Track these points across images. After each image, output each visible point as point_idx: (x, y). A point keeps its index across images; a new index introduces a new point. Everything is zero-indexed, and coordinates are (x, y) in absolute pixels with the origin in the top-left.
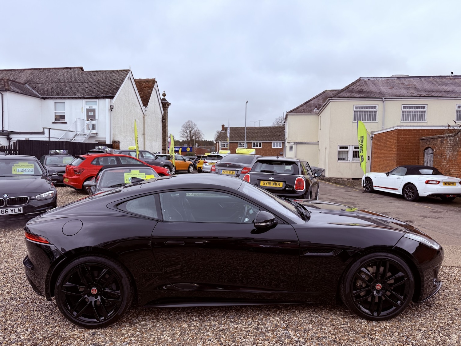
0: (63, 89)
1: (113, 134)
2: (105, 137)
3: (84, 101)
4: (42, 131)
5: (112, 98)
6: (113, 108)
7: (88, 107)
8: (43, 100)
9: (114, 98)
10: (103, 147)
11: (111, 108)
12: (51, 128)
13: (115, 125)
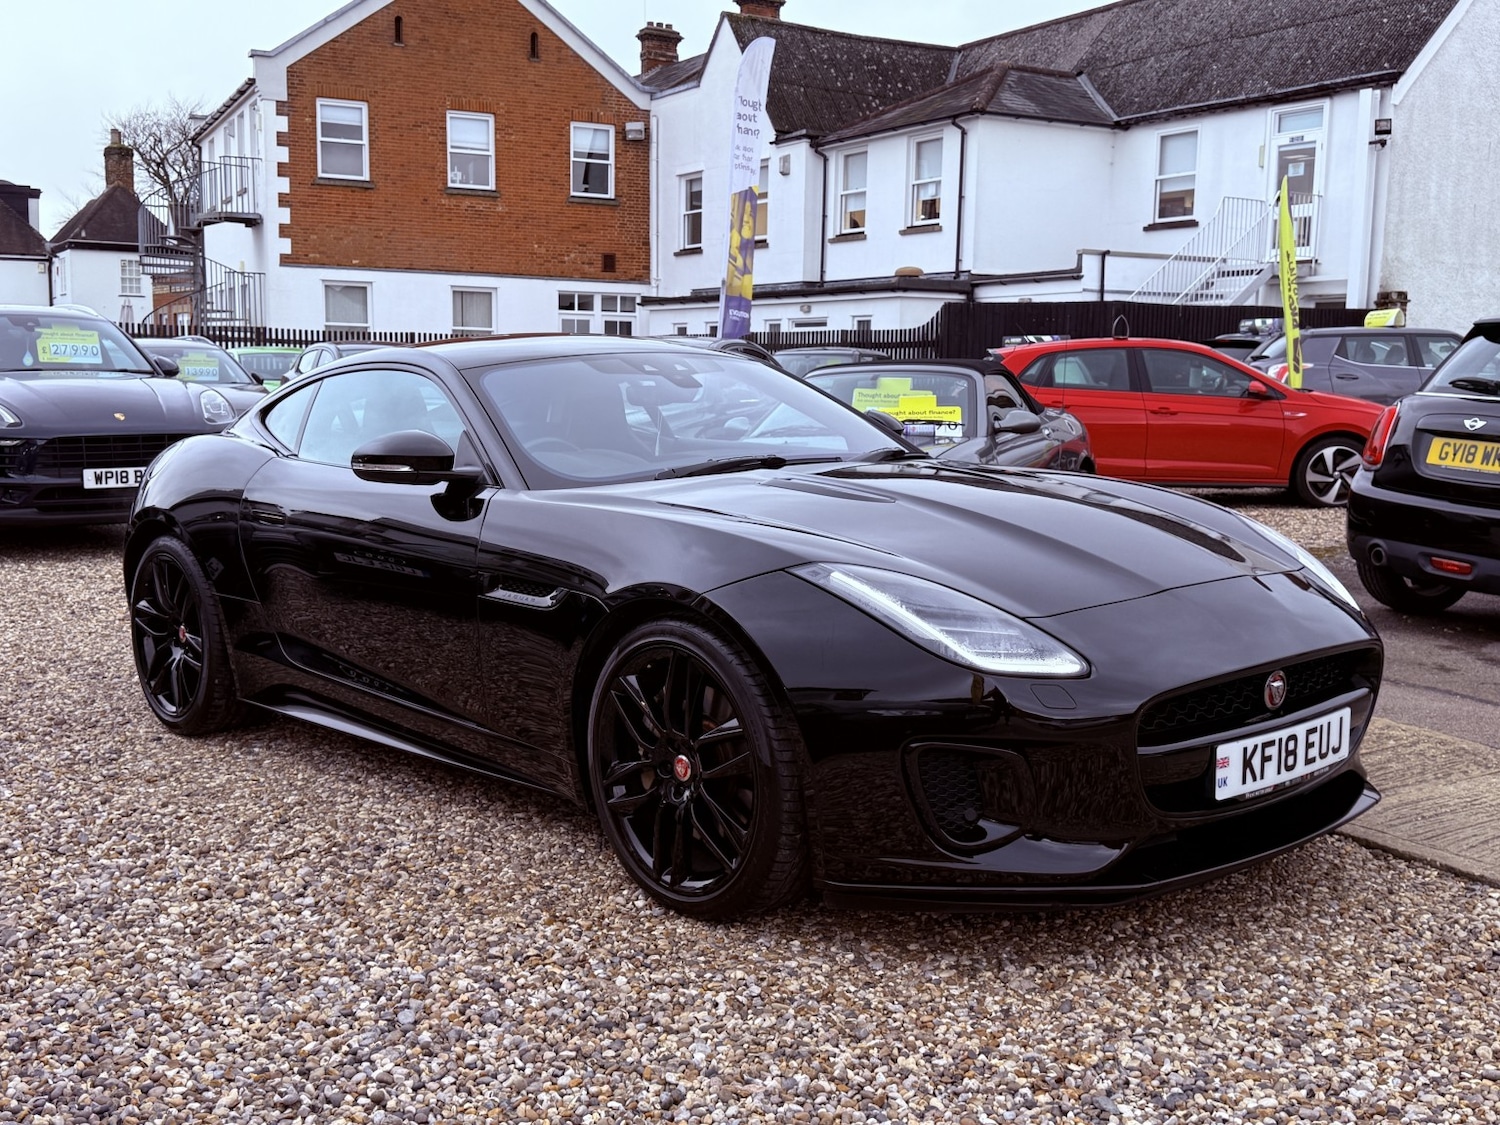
0: (1203, 70)
1: (1385, 258)
2: (1341, 277)
3: (1270, 113)
4: (1073, 266)
5: (1392, 79)
6: (1388, 132)
7: (1284, 139)
8: (1121, 134)
9: (1402, 80)
10: (1269, 321)
11: (1378, 133)
12: (1108, 253)
13: (1401, 212)
